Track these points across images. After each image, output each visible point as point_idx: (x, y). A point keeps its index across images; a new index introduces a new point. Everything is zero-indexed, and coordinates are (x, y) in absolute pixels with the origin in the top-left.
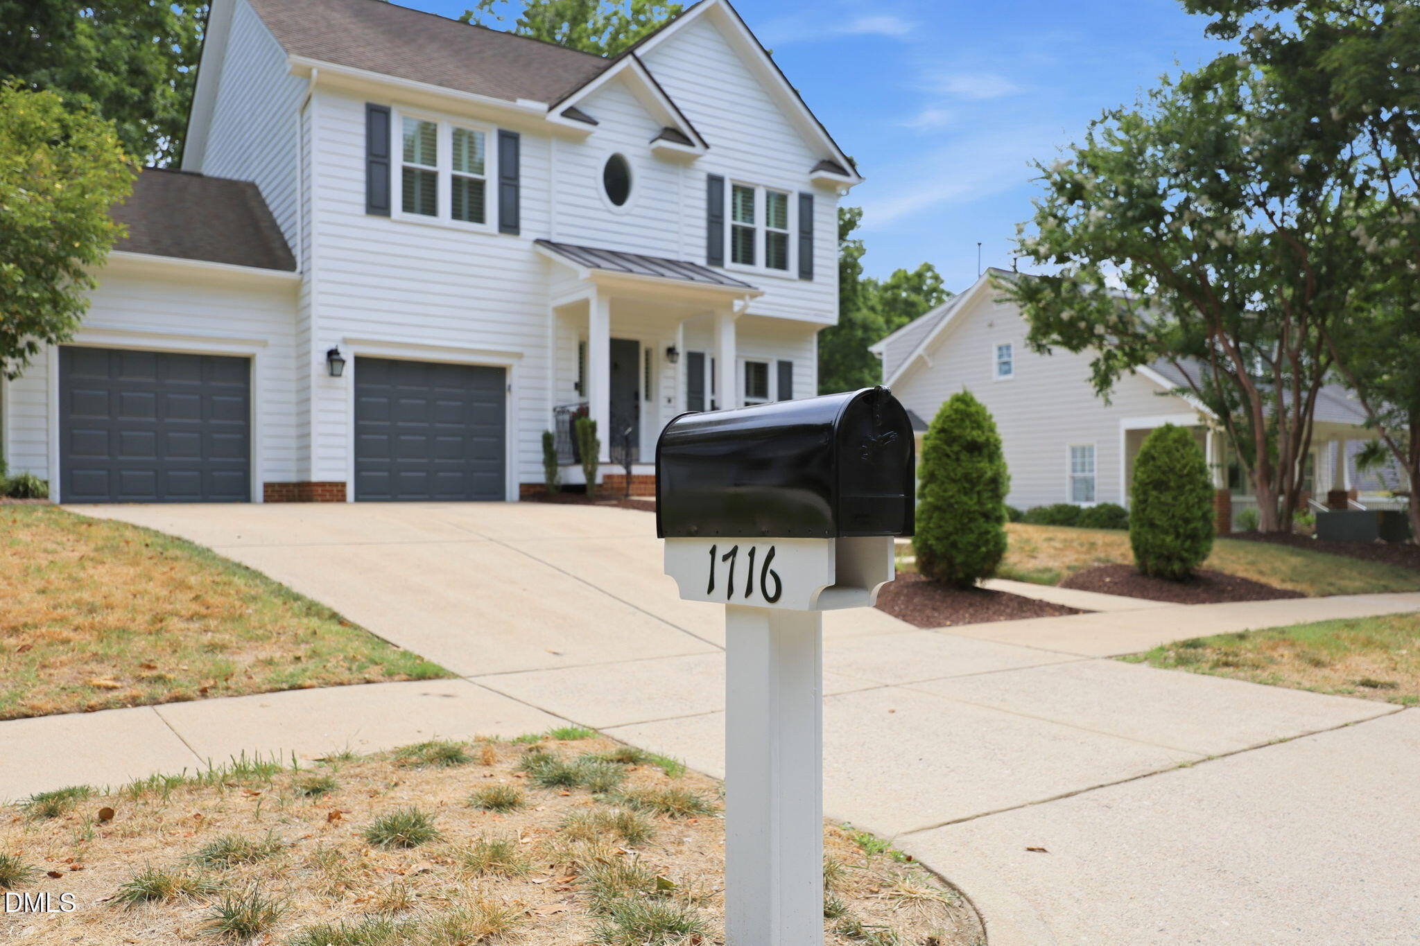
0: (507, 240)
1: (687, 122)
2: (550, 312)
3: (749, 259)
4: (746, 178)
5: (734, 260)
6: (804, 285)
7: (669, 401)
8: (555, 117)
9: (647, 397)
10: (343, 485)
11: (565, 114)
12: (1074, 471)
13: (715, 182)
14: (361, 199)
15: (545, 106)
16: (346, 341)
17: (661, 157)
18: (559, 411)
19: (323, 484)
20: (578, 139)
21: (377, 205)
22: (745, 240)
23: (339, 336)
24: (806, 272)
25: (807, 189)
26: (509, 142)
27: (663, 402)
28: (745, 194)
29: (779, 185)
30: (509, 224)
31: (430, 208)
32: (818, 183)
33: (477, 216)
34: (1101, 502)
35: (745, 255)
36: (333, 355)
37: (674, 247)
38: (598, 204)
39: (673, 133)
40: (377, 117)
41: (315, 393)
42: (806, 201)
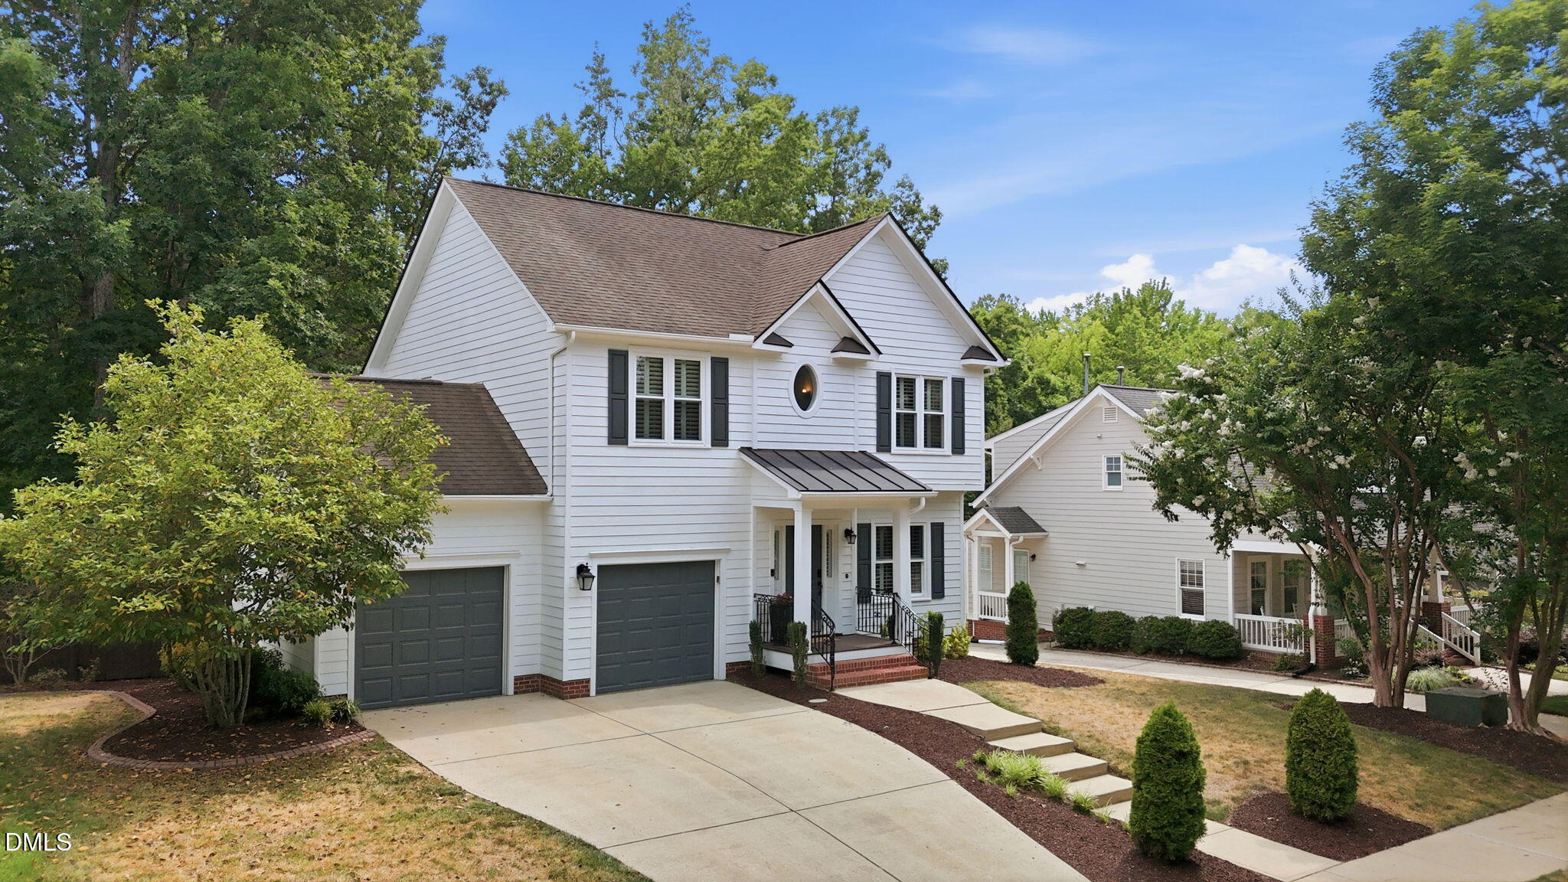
0: (719, 452)
1: (859, 328)
2: (752, 510)
3: (911, 442)
4: (907, 371)
5: (898, 444)
6: (958, 459)
7: (847, 576)
8: (759, 345)
9: (829, 575)
10: (588, 681)
11: (765, 342)
12: (1183, 583)
13: (883, 378)
14: (605, 432)
15: (752, 338)
16: (592, 556)
17: (841, 363)
18: (759, 598)
19: (571, 683)
20: (775, 357)
21: (617, 436)
22: (907, 422)
23: (586, 552)
24: (959, 448)
25: (959, 374)
26: (720, 366)
27: (842, 577)
28: (908, 384)
29: (934, 373)
30: (720, 438)
31: (658, 434)
32: (967, 368)
33: (695, 435)
34: (1210, 619)
35: (909, 440)
36: (582, 570)
37: (850, 440)
38: (790, 411)
39: (850, 343)
40: (618, 360)
41: (567, 604)
42: (958, 385)
